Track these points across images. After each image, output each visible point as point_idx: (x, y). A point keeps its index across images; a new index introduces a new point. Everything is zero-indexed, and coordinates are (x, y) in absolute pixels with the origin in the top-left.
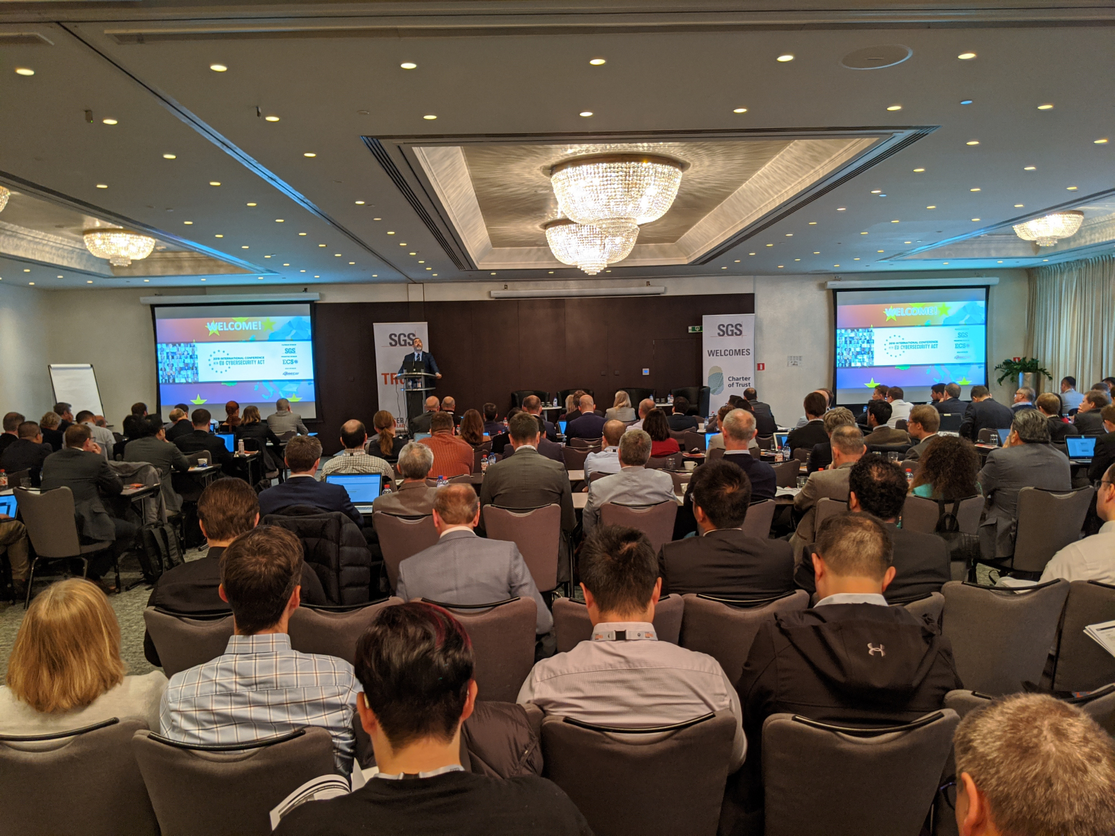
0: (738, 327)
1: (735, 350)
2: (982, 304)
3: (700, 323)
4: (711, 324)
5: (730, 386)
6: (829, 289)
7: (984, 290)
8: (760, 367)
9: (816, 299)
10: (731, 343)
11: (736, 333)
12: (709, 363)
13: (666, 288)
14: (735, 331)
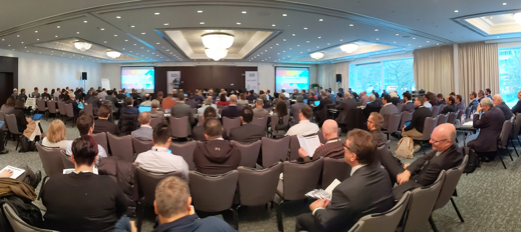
0: (254, 74)
1: (253, 80)
2: (308, 71)
3: (244, 73)
4: (247, 73)
6: (274, 66)
7: (308, 68)
8: (259, 84)
9: (271, 68)
10: (252, 78)
11: (253, 76)
12: (247, 83)
13: (237, 64)
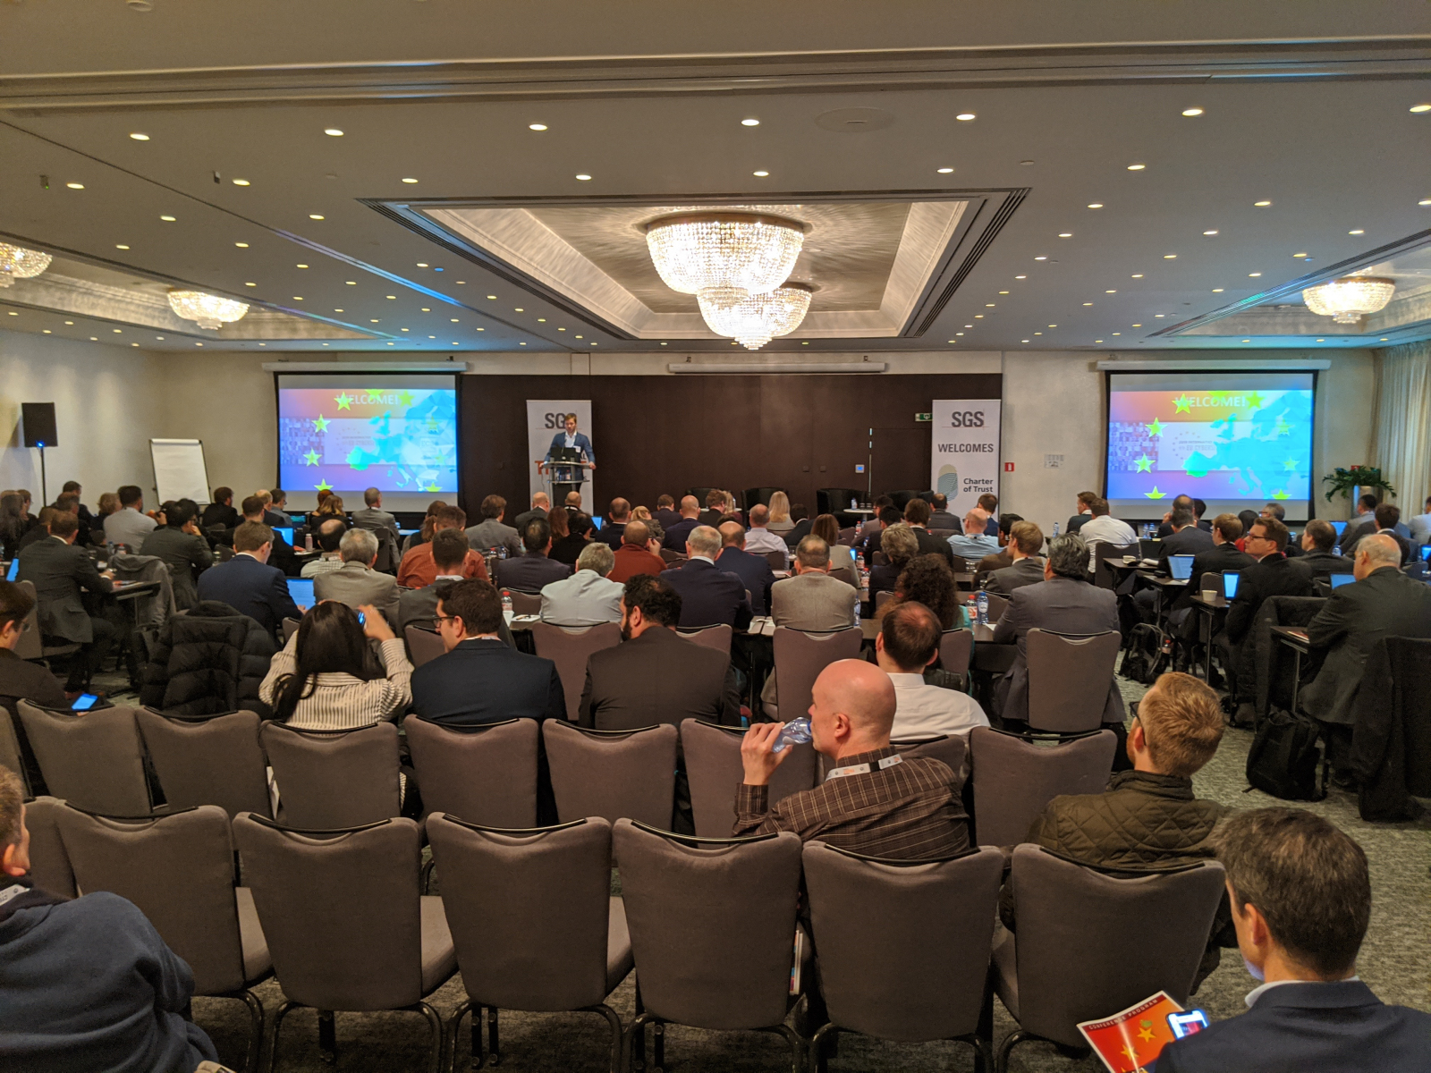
0: (979, 415)
1: (974, 445)
2: (1308, 394)
3: (929, 409)
4: (943, 410)
5: (966, 490)
6: (1098, 371)
7: (1310, 376)
8: (1005, 467)
9: (1080, 381)
10: (968, 435)
11: (975, 424)
12: (939, 461)
13: (886, 365)
14: (975, 420)
